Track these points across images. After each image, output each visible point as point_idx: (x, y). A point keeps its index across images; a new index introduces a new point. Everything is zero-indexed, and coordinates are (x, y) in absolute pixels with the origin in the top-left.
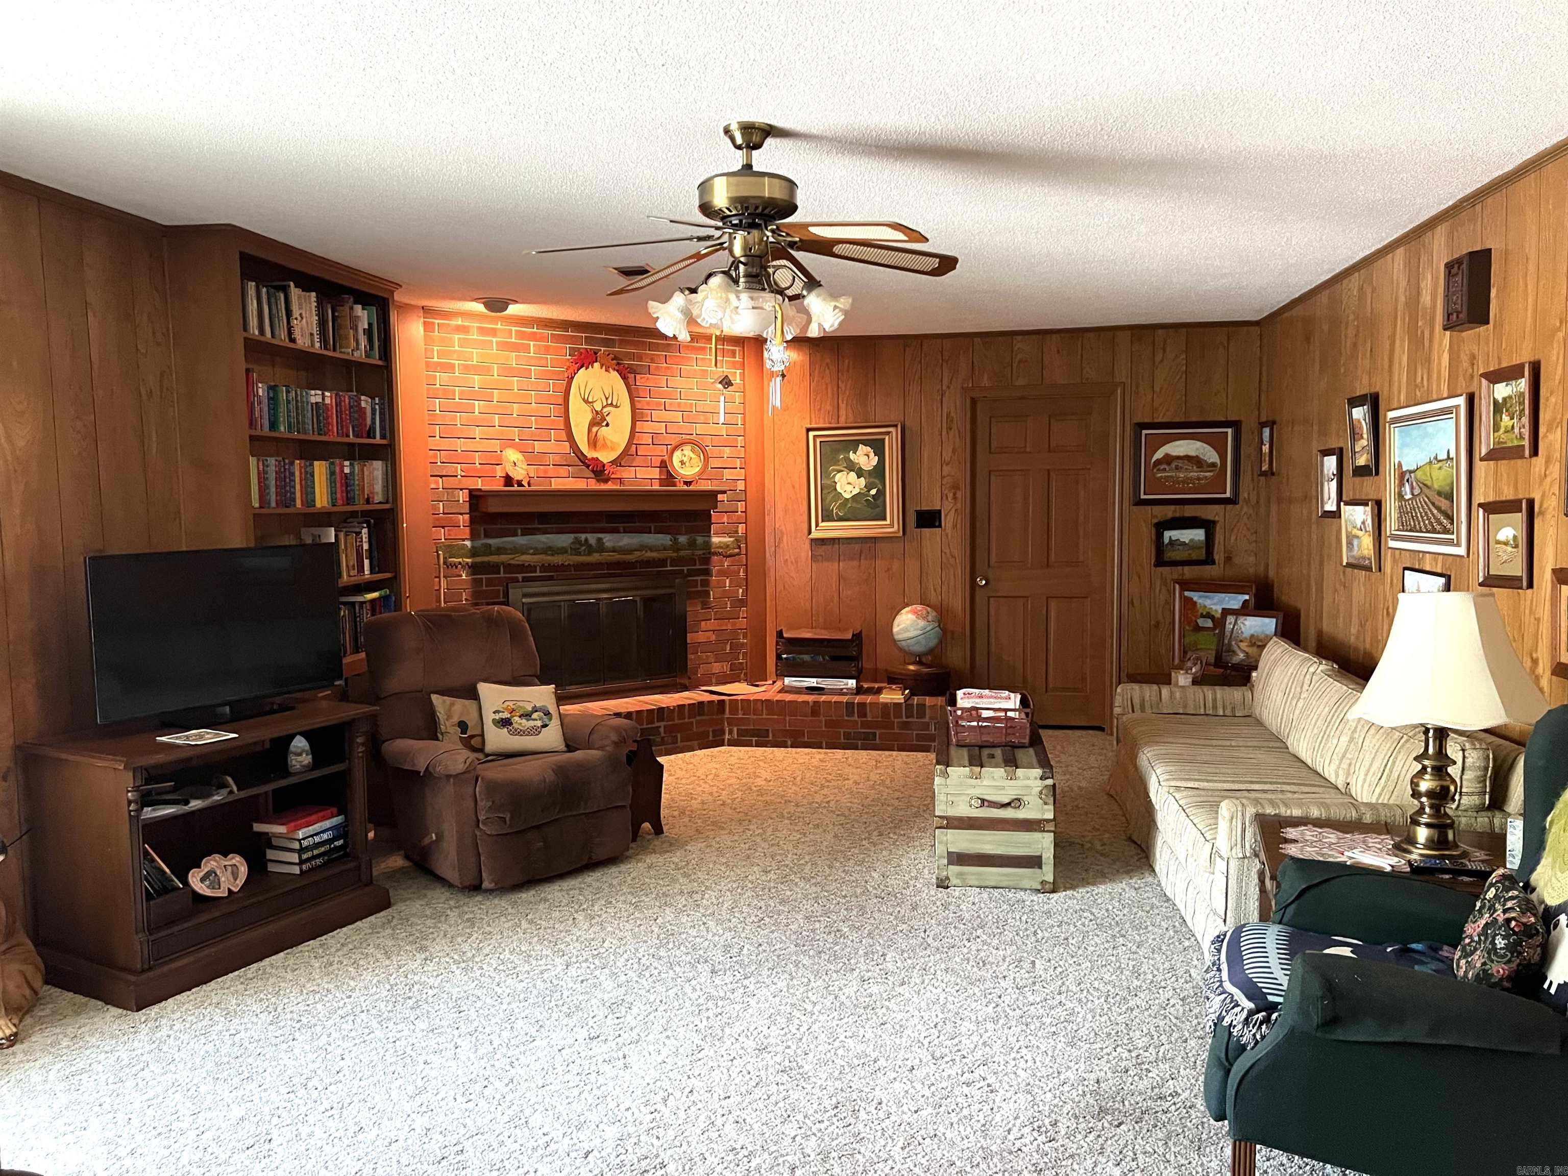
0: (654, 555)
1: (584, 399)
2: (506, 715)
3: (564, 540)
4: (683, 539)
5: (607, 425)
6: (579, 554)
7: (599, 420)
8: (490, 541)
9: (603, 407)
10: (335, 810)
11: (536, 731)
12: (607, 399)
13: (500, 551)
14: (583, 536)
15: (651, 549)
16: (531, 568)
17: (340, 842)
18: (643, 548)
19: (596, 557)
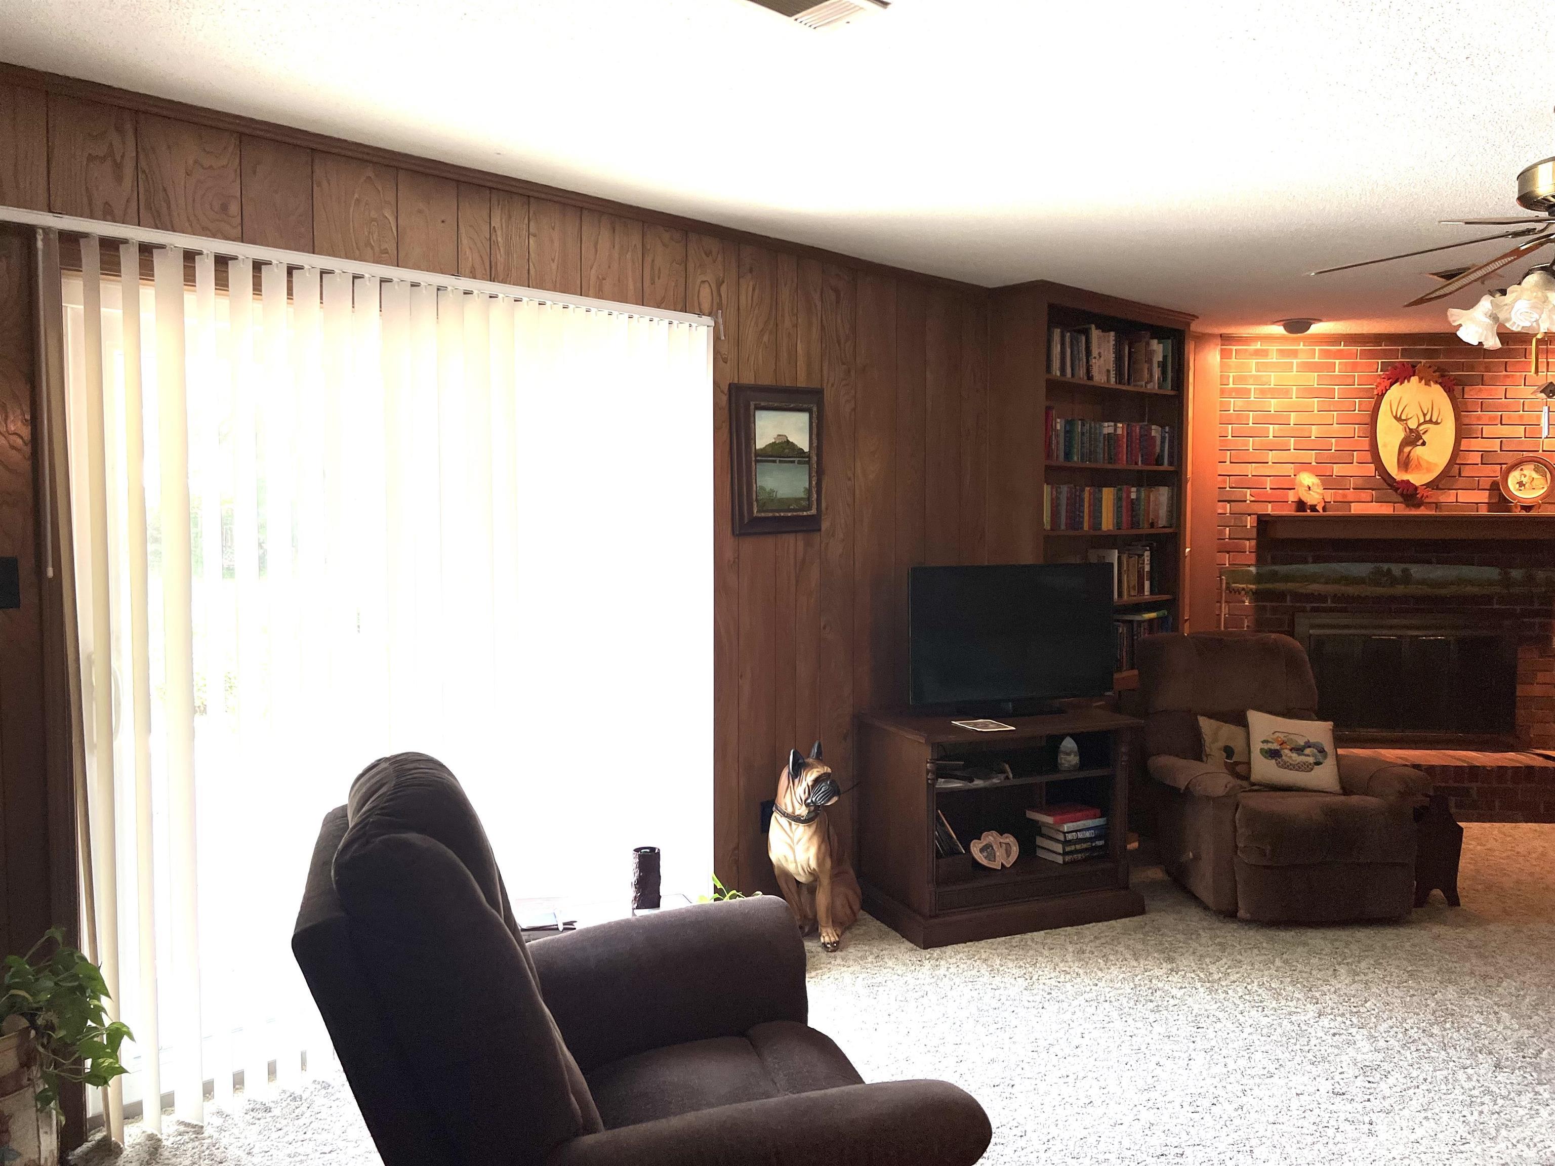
0: (1475, 590)
1: (1396, 417)
2: (1275, 746)
3: (1362, 569)
4: (1516, 574)
5: (1424, 444)
6: (1378, 584)
7: (1413, 438)
8: (1276, 568)
9: (1420, 425)
10: (1098, 811)
11: (1307, 768)
12: (1425, 415)
13: (1287, 578)
14: (1385, 566)
15: (1471, 582)
16: (1322, 598)
17: (1101, 843)
18: (1460, 581)
19: (1400, 590)
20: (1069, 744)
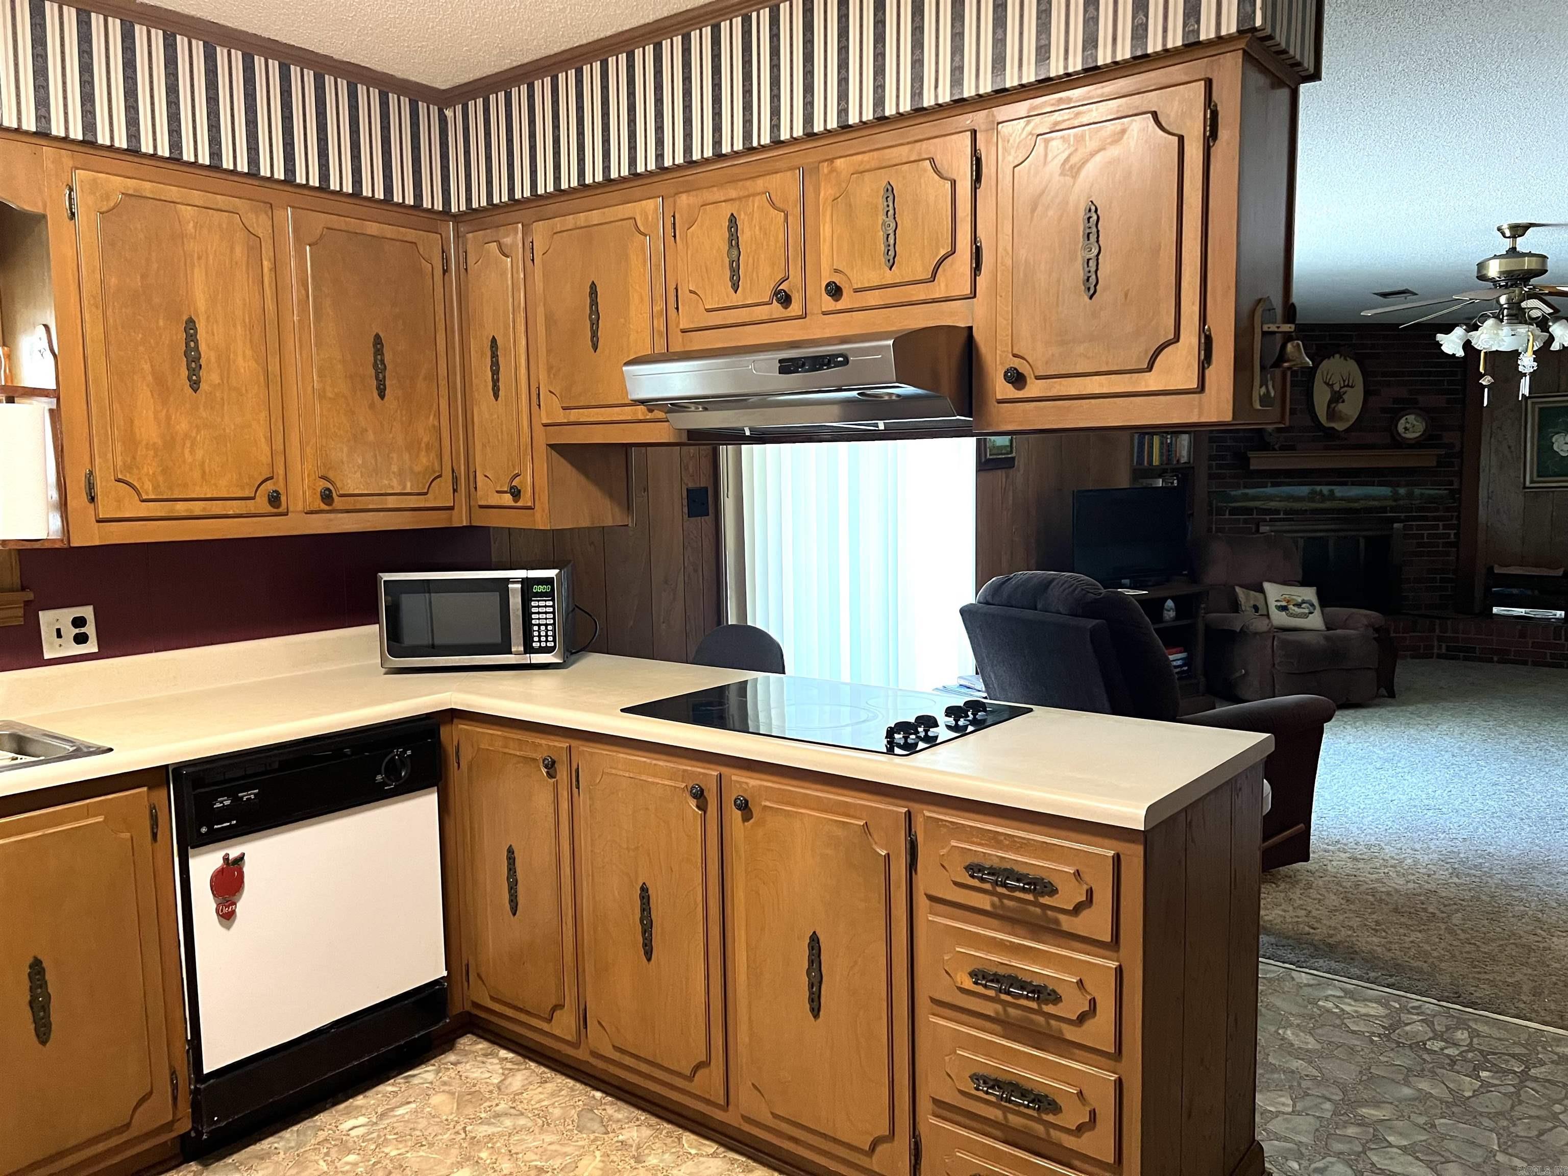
0: (1376, 503)
1: (1325, 383)
2: (1284, 604)
3: (1304, 490)
4: (1402, 491)
5: (1343, 402)
6: (1313, 501)
7: (1337, 398)
8: (1247, 491)
9: (1341, 388)
10: (1181, 649)
11: (1305, 616)
12: (1344, 381)
13: (1255, 498)
14: (1318, 488)
15: (1374, 498)
16: (1277, 512)
17: (1186, 668)
18: (1367, 498)
19: (1327, 505)
20: (1170, 603)
